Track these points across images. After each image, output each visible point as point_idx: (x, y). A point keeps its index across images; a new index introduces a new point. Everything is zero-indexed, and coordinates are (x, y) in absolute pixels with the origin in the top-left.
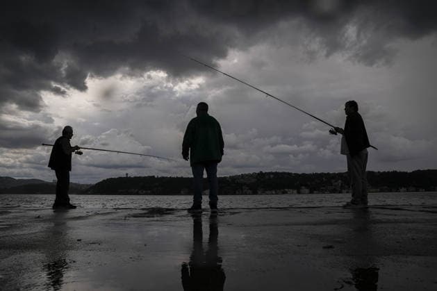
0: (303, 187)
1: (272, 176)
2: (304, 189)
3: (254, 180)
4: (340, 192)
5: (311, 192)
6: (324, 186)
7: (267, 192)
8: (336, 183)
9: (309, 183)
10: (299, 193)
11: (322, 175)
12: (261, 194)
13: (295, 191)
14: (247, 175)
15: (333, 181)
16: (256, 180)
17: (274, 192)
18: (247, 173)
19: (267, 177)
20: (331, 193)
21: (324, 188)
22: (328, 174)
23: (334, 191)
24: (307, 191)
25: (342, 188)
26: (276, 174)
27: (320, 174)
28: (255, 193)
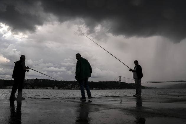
0: (55, 87)
1: (42, 81)
2: (56, 87)
3: (33, 82)
4: (71, 89)
5: (59, 89)
6: (64, 86)
7: (39, 88)
8: (69, 85)
9: (58, 85)
10: (53, 89)
11: (64, 81)
12: (36, 89)
13: (52, 88)
14: (30, 80)
15: (68, 84)
16: (34, 82)
17: (42, 88)
18: (30, 79)
19: (39, 81)
20: (67, 89)
21: (64, 87)
22: (66, 81)
23: (68, 89)
24: (57, 88)
25: (72, 87)
26: (44, 80)
27: (63, 81)
28: (33, 88)
